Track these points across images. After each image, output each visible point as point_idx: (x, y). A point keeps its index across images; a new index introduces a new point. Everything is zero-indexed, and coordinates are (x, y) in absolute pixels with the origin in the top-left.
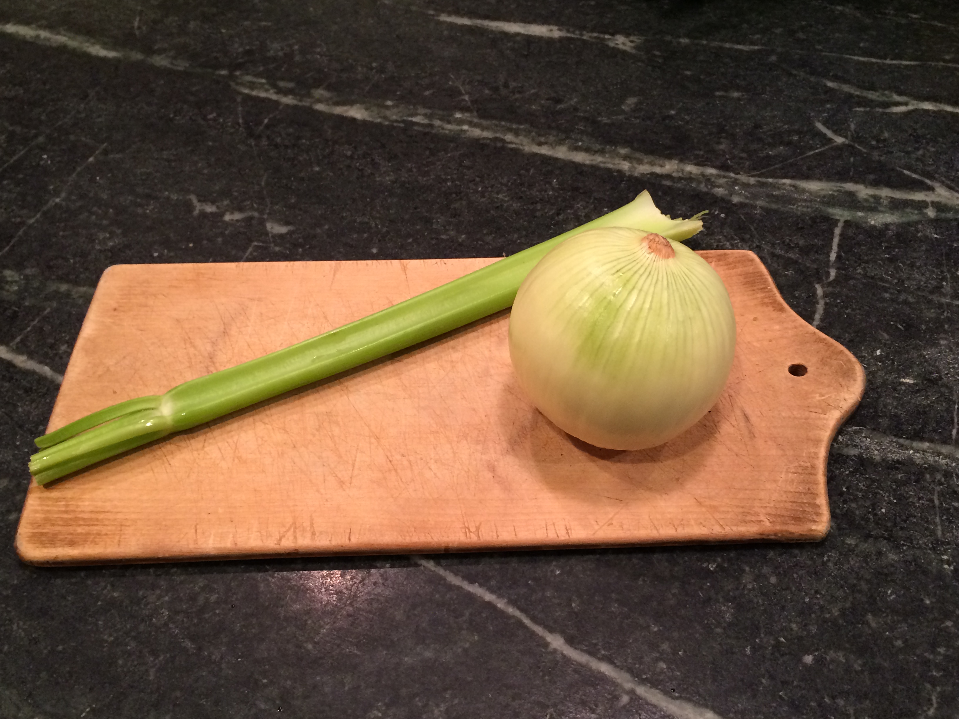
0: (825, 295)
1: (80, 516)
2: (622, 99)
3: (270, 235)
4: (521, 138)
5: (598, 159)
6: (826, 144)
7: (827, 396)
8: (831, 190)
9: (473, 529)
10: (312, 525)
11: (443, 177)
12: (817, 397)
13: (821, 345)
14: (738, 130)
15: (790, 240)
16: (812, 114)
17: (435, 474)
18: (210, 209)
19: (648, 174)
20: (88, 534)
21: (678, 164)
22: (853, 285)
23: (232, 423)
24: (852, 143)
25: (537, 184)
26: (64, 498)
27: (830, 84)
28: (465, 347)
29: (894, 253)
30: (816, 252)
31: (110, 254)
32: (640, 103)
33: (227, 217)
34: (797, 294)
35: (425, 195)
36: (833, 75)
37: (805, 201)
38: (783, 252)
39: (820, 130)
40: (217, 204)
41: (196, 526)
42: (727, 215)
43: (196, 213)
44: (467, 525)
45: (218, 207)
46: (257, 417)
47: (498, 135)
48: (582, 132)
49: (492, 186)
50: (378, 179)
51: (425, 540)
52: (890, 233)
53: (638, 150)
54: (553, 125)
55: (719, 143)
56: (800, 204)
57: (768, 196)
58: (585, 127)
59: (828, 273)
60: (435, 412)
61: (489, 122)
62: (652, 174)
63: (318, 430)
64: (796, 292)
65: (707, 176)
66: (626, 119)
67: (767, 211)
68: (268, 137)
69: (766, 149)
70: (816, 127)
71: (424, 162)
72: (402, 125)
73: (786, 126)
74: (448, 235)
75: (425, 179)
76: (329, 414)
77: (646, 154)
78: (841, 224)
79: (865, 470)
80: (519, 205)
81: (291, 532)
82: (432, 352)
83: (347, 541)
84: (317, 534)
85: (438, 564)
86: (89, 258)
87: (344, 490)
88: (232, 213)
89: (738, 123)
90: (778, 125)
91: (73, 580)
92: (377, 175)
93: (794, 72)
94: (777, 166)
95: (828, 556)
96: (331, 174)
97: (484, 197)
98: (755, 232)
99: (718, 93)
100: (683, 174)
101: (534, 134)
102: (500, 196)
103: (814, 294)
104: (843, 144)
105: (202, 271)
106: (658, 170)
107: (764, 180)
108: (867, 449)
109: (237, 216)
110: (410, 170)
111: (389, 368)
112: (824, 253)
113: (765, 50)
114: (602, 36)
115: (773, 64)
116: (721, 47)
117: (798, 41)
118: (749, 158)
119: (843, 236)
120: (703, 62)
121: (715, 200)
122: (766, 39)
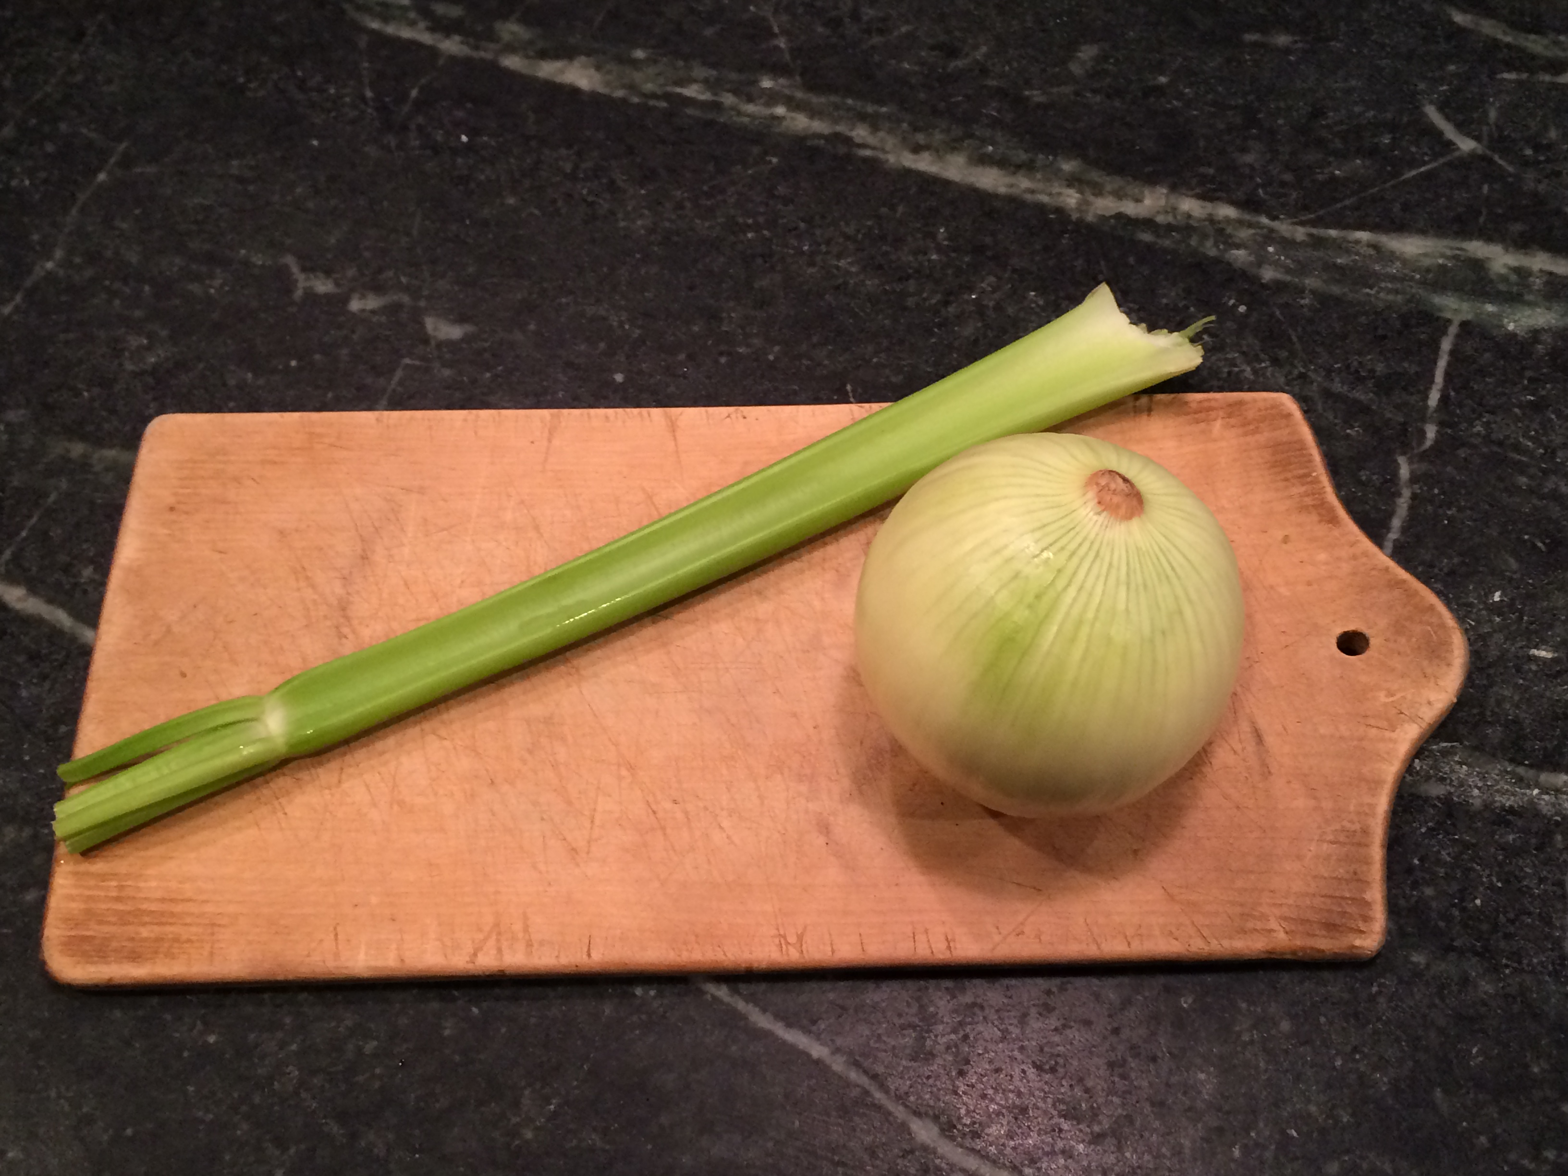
0: (1414, 479)
1: (145, 906)
2: (1070, 49)
3: (433, 343)
4: (881, 134)
5: (1024, 183)
6: (1442, 155)
7: (1399, 696)
8: (1443, 256)
9: (792, 939)
10: (526, 929)
11: (741, 220)
12: (1382, 698)
13: (1397, 593)
14: (1280, 122)
15: (1360, 363)
16: (1421, 86)
17: (728, 837)
18: (323, 286)
19: (1111, 217)
20: (159, 940)
21: (1167, 196)
22: (1465, 459)
23: (385, 737)
24: (1488, 152)
25: (910, 239)
26: (116, 875)
27: (1458, 18)
28: (781, 592)
29: (1543, 393)
30: (1405, 389)
31: (150, 380)
32: (1103, 58)
33: (355, 305)
34: (1364, 475)
35: (707, 260)
37: (1393, 278)
38: (1345, 388)
39: (1432, 123)
40: (335, 276)
41: (335, 929)
42: (1250, 309)
43: (299, 293)
44: (782, 932)
45: (337, 284)
46: (427, 726)
47: (839, 128)
48: (995, 123)
49: (828, 242)
50: (622, 224)
51: (714, 958)
52: (1540, 349)
53: (1095, 163)
54: (942, 105)
55: (1244, 150)
56: (1383, 285)
57: (1330, 267)
58: (999, 111)
59: (1422, 434)
60: (728, 720)
61: (823, 100)
62: (1119, 216)
63: (530, 752)
64: (1362, 473)
65: (1219, 222)
66: (1076, 94)
67: (1324, 300)
68: (420, 128)
69: (1330, 163)
70: (1425, 115)
71: (705, 188)
72: (664, 104)
73: (1371, 113)
74: (748, 346)
75: (707, 224)
76: (548, 721)
77: (1109, 174)
78: (1453, 330)
79: (1453, 825)
80: (876, 281)
81: (492, 942)
82: (721, 601)
83: (585, 956)
84: (536, 945)
85: (735, 991)
86: (117, 388)
87: (578, 865)
88: (363, 297)
89: (1282, 104)
90: (1357, 109)
91: (140, 1013)
92: (620, 215)
94: (1347, 202)
95: (1380, 985)
96: (536, 212)
97: (812, 264)
98: (1298, 346)
100: (1175, 217)
101: (905, 125)
102: (842, 263)
103: (1395, 474)
104: (1473, 155)
105: (318, 430)
106: (1130, 208)
107: (1321, 232)
108: (1461, 785)
109: (372, 302)
110: (680, 206)
111: (649, 632)
112: (1419, 392)
118: (1298, 184)
119: (1455, 355)
121: (1230, 275)
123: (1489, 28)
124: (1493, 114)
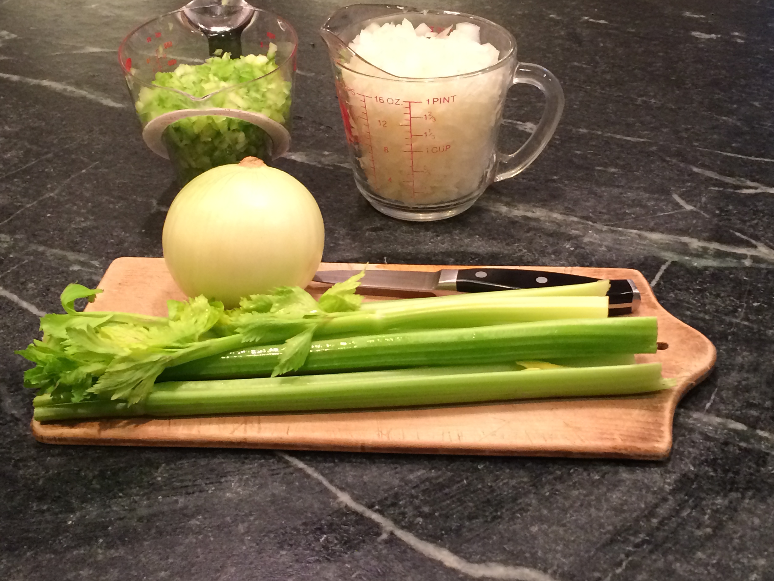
6: (676, 210)
8: (669, 240)
14: (605, 194)
16: (673, 188)
18: (164, 209)
19: (520, 216)
21: (547, 212)
24: (699, 211)
27: (695, 169)
29: (705, 286)
36: (700, 164)
37: (645, 245)
39: (675, 200)
42: (576, 248)
43: (153, 211)
52: (707, 272)
53: (517, 200)
55: (586, 201)
56: (639, 247)
57: (615, 239)
62: (524, 217)
65: (569, 222)
67: (611, 249)
69: (624, 208)
70: (672, 197)
77: (523, 204)
78: (668, 264)
93: (668, 159)
94: (629, 220)
99: (598, 168)
100: (549, 219)
104: (692, 211)
107: (615, 229)
113: (649, 142)
114: (515, 122)
115: (653, 152)
116: (612, 138)
117: (680, 139)
118: (608, 213)
119: (667, 271)
120: (594, 146)
121: (569, 238)
122: (652, 134)
123: (709, 174)
124: (704, 199)
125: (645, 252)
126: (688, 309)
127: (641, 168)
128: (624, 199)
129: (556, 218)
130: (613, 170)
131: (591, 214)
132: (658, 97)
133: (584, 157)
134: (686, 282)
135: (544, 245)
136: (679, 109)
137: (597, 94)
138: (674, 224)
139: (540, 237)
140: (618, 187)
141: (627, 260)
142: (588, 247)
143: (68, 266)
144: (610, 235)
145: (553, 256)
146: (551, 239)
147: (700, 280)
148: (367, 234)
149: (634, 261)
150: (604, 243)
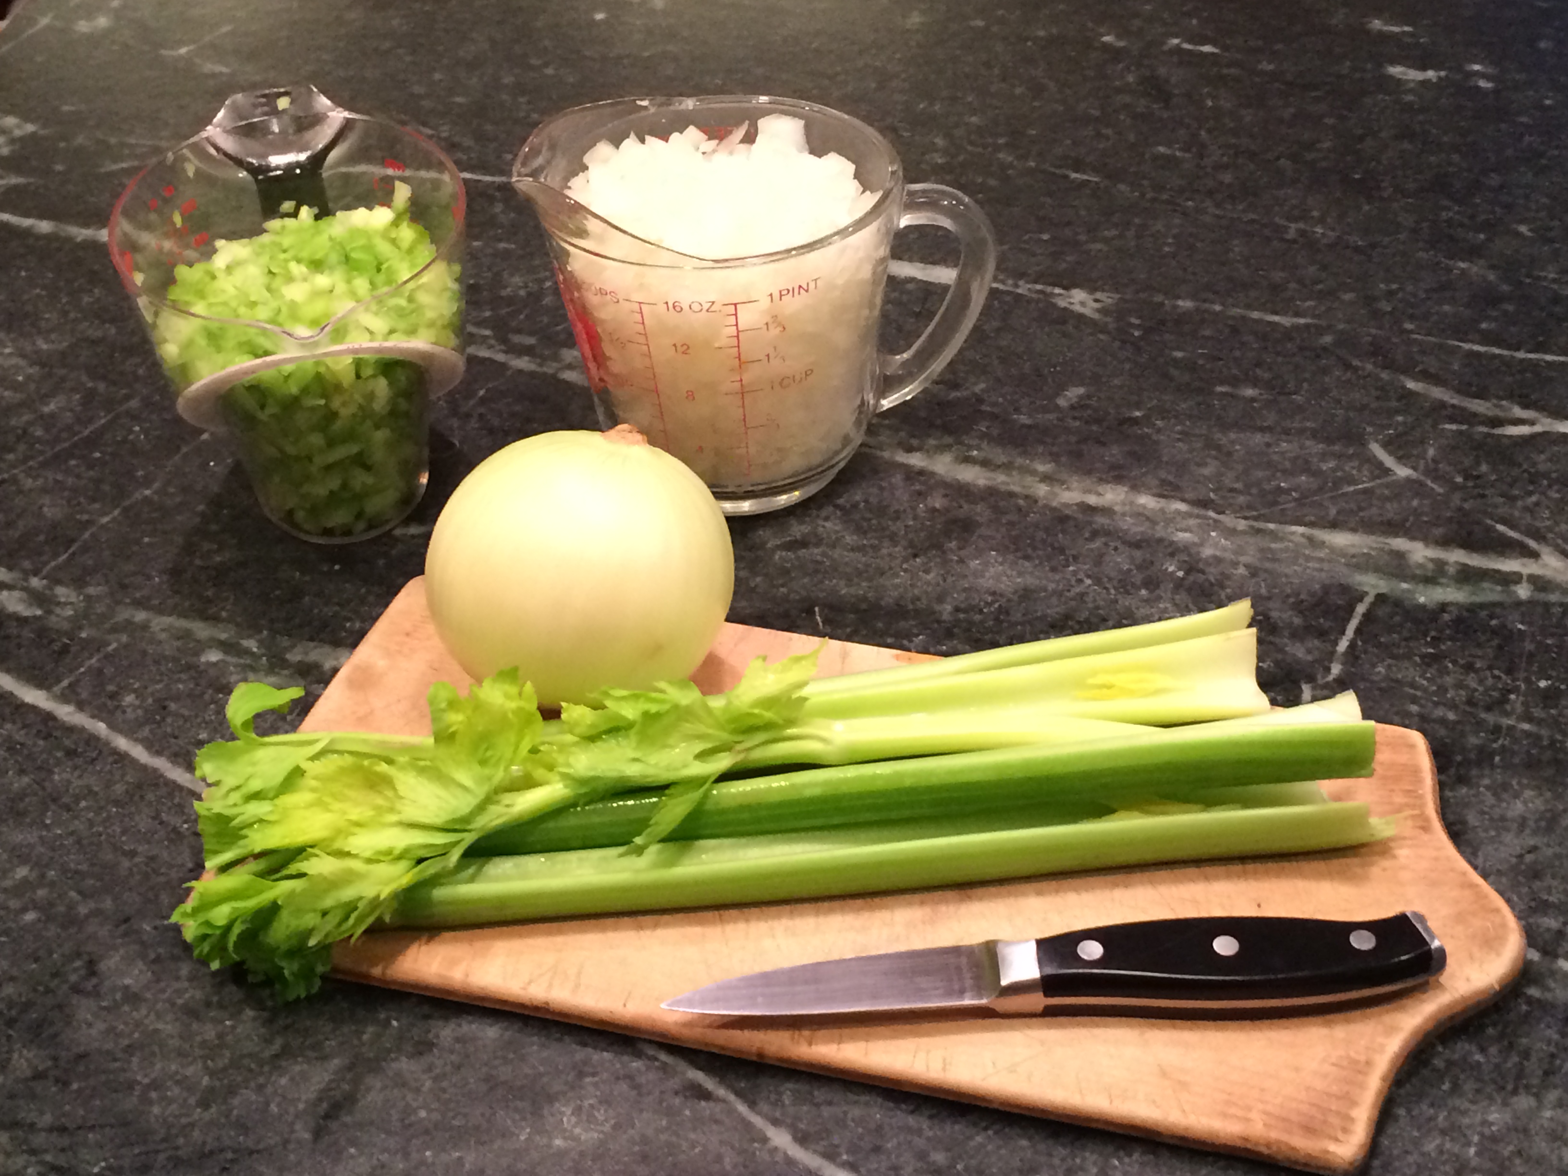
2: (1061, 388)
5: (1000, 479)
6: (1379, 477)
8: (1367, 547)
14: (1238, 447)
16: (1369, 429)
19: (1074, 504)
21: (1127, 492)
24: (1422, 478)
25: (892, 510)
27: (1411, 385)
29: (1443, 647)
30: (1317, 637)
32: (1089, 397)
36: (1420, 371)
37: (1321, 560)
39: (1375, 455)
42: (1188, 572)
48: (983, 436)
52: (1446, 617)
53: (1067, 467)
54: (939, 422)
55: (1202, 465)
56: (1310, 564)
57: (1262, 549)
58: (987, 428)
59: (1328, 670)
62: (1082, 505)
65: (1170, 513)
66: (1060, 419)
67: (1256, 572)
69: (1277, 478)
70: (1369, 450)
73: (1321, 446)
77: (1079, 475)
78: (1369, 600)
86: (184, 576)
89: (1242, 436)
90: (1308, 442)
93: (1356, 362)
99: (1219, 389)
100: (1131, 508)
101: (903, 434)
103: (1298, 697)
104: (1408, 480)
106: (1092, 500)
107: (1261, 525)
109: (414, 530)
112: (1329, 640)
113: (1316, 326)
114: (1049, 289)
115: (1325, 349)
116: (1243, 318)
117: (1376, 315)
118: (1246, 491)
119: (1368, 617)
120: (1207, 338)
121: (1174, 550)
122: (1323, 308)
123: (1438, 393)
124: (1431, 452)
125: (1323, 575)
126: (1414, 700)
127: (1305, 385)
128: (1275, 458)
129: (1144, 507)
130: (1249, 392)
131: (1212, 495)
132: (1329, 220)
133: (1190, 366)
134: (1406, 639)
135: (1126, 567)
136: (1373, 246)
137: (1208, 219)
138: (1374, 511)
139: (1116, 549)
140: (1262, 430)
141: (1288, 596)
142: (1212, 570)
143: (197, 654)
144: (1252, 540)
145: (1143, 592)
146: (1138, 554)
147: (1433, 633)
148: (777, 557)
149: (1302, 597)
150: (1243, 559)
